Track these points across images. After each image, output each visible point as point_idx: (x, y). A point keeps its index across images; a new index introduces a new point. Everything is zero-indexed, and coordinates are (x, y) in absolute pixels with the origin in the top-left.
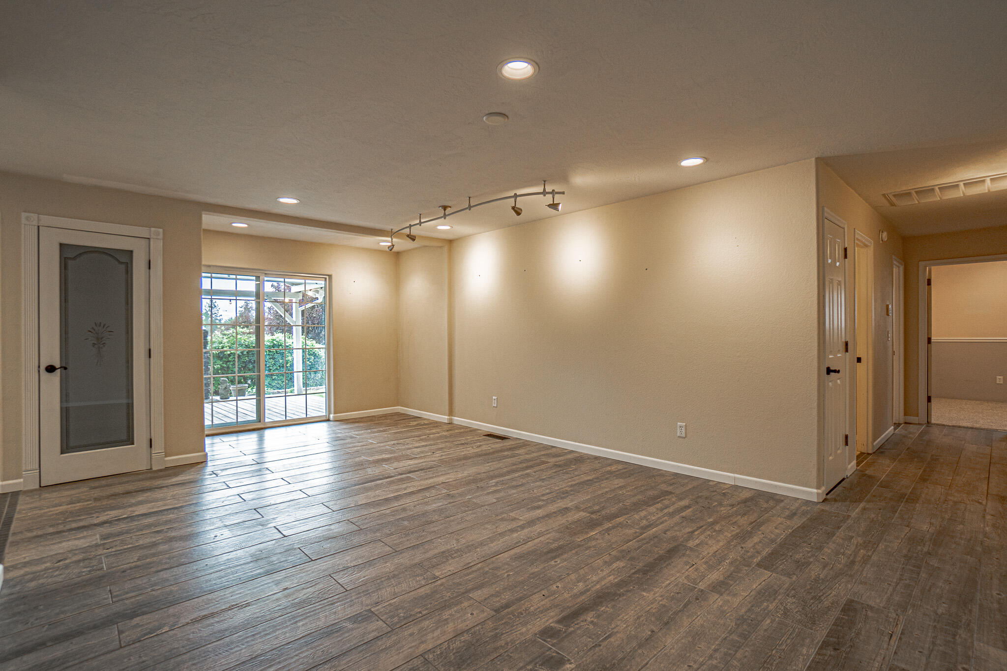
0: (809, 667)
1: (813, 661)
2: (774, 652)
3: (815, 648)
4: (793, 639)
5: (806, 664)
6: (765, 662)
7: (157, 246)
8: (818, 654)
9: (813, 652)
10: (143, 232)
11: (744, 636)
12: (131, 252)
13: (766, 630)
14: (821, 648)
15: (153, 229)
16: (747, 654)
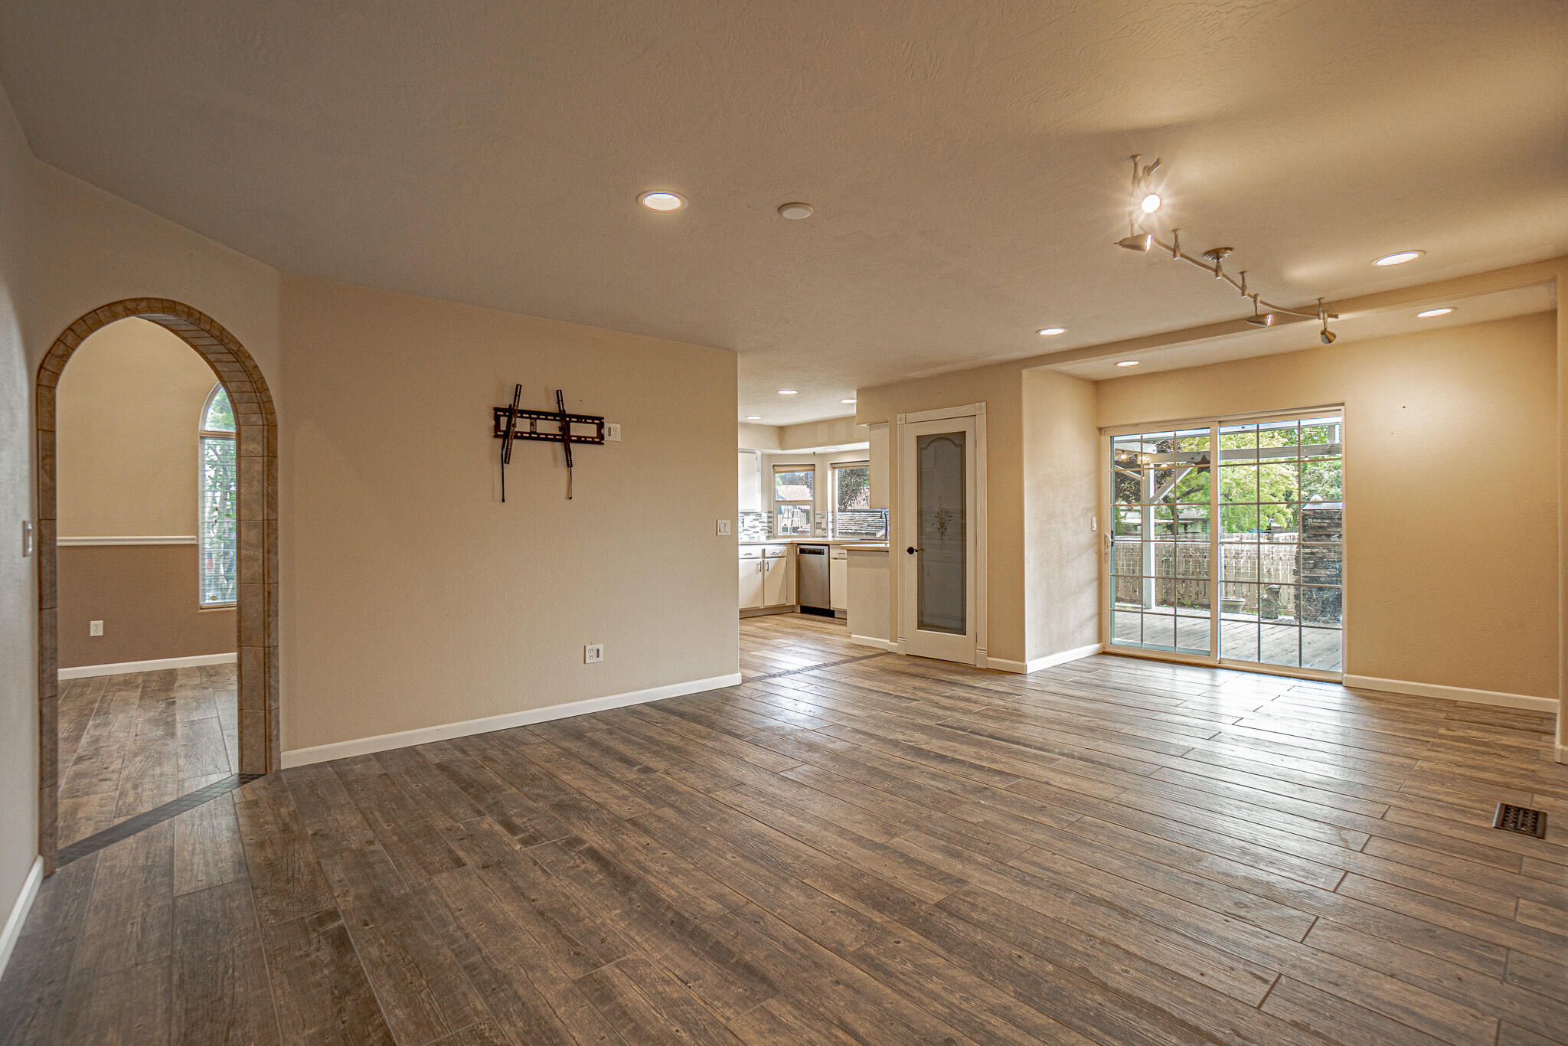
0: (375, 1001)
1: (379, 1011)
2: (424, 982)
3: (393, 1028)
4: (428, 1015)
5: (381, 1002)
6: (418, 967)
7: (981, 422)
8: (383, 1024)
9: (391, 1023)
11: (471, 969)
12: (964, 433)
13: (465, 995)
14: (388, 1034)
16: (440, 958)
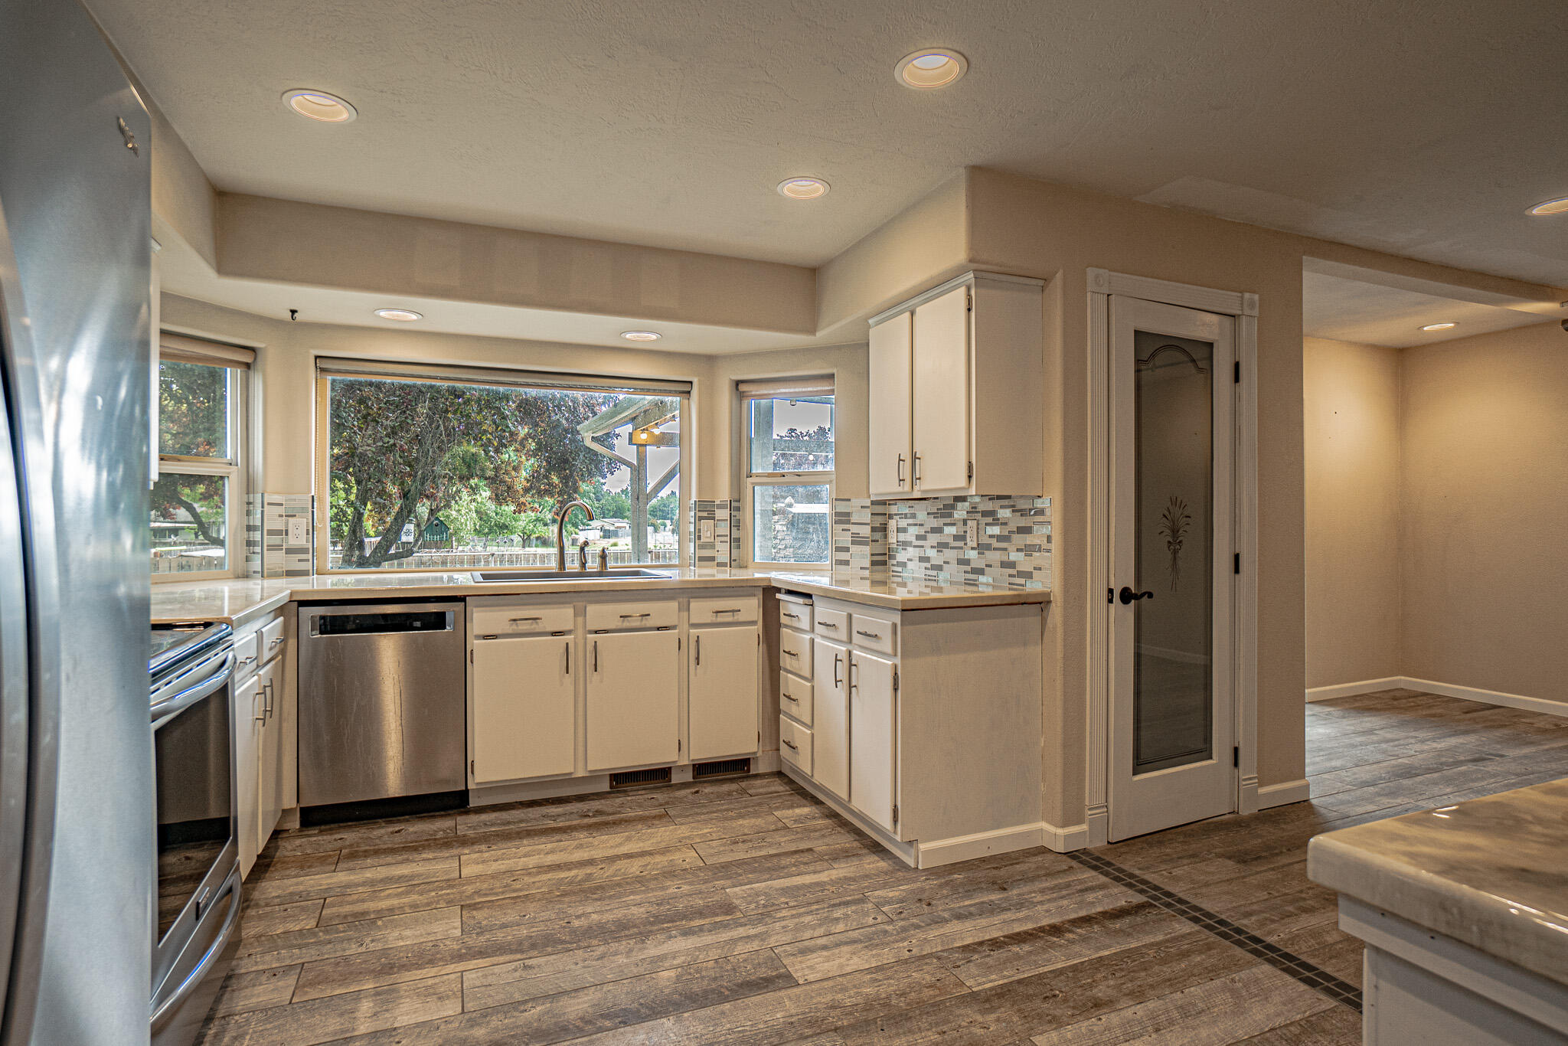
7: (1249, 330)
10: (1229, 301)
12: (1210, 345)
15: (1247, 295)
